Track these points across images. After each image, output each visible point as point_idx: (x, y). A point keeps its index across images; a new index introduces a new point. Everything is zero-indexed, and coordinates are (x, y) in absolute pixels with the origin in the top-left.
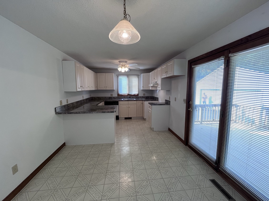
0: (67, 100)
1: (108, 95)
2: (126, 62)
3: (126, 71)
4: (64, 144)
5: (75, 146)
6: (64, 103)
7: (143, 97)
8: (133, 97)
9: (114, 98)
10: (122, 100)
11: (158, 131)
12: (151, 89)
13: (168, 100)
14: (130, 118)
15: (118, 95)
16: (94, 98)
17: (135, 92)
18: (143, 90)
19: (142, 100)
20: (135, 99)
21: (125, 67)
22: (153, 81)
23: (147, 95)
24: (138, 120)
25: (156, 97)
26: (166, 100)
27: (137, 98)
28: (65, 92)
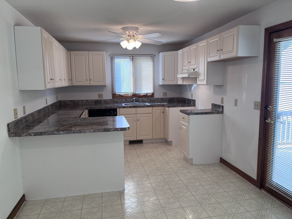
0: (24, 107)
1: (93, 96)
2: (137, 29)
3: (137, 47)
4: (23, 199)
5: (46, 201)
7: (162, 100)
8: (144, 99)
9: (106, 102)
10: (123, 105)
11: (201, 165)
12: (180, 82)
13: (219, 103)
14: (140, 142)
15: (114, 95)
16: (64, 102)
17: (147, 89)
18: (163, 86)
19: (163, 106)
20: (149, 104)
21: (135, 40)
22: (187, 68)
23: (170, 95)
24: (155, 145)
25: (190, 98)
26: (214, 106)
27: (150, 101)
28: (21, 91)
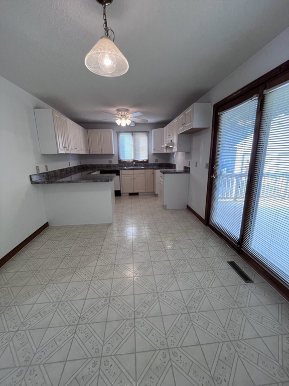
0: (46, 166)
1: (105, 162)
2: (127, 110)
3: (128, 125)
4: (46, 225)
5: (61, 227)
6: (43, 170)
7: (154, 165)
8: (141, 164)
9: (114, 166)
10: (125, 168)
11: (172, 209)
12: (165, 152)
13: (187, 166)
14: (137, 194)
15: (120, 161)
16: (86, 165)
17: (143, 157)
18: (154, 154)
19: (153, 169)
20: (143, 167)
21: (126, 119)
22: (168, 140)
23: (160, 161)
24: (147, 196)
25: (173, 163)
26: (185, 168)
27: (146, 166)
